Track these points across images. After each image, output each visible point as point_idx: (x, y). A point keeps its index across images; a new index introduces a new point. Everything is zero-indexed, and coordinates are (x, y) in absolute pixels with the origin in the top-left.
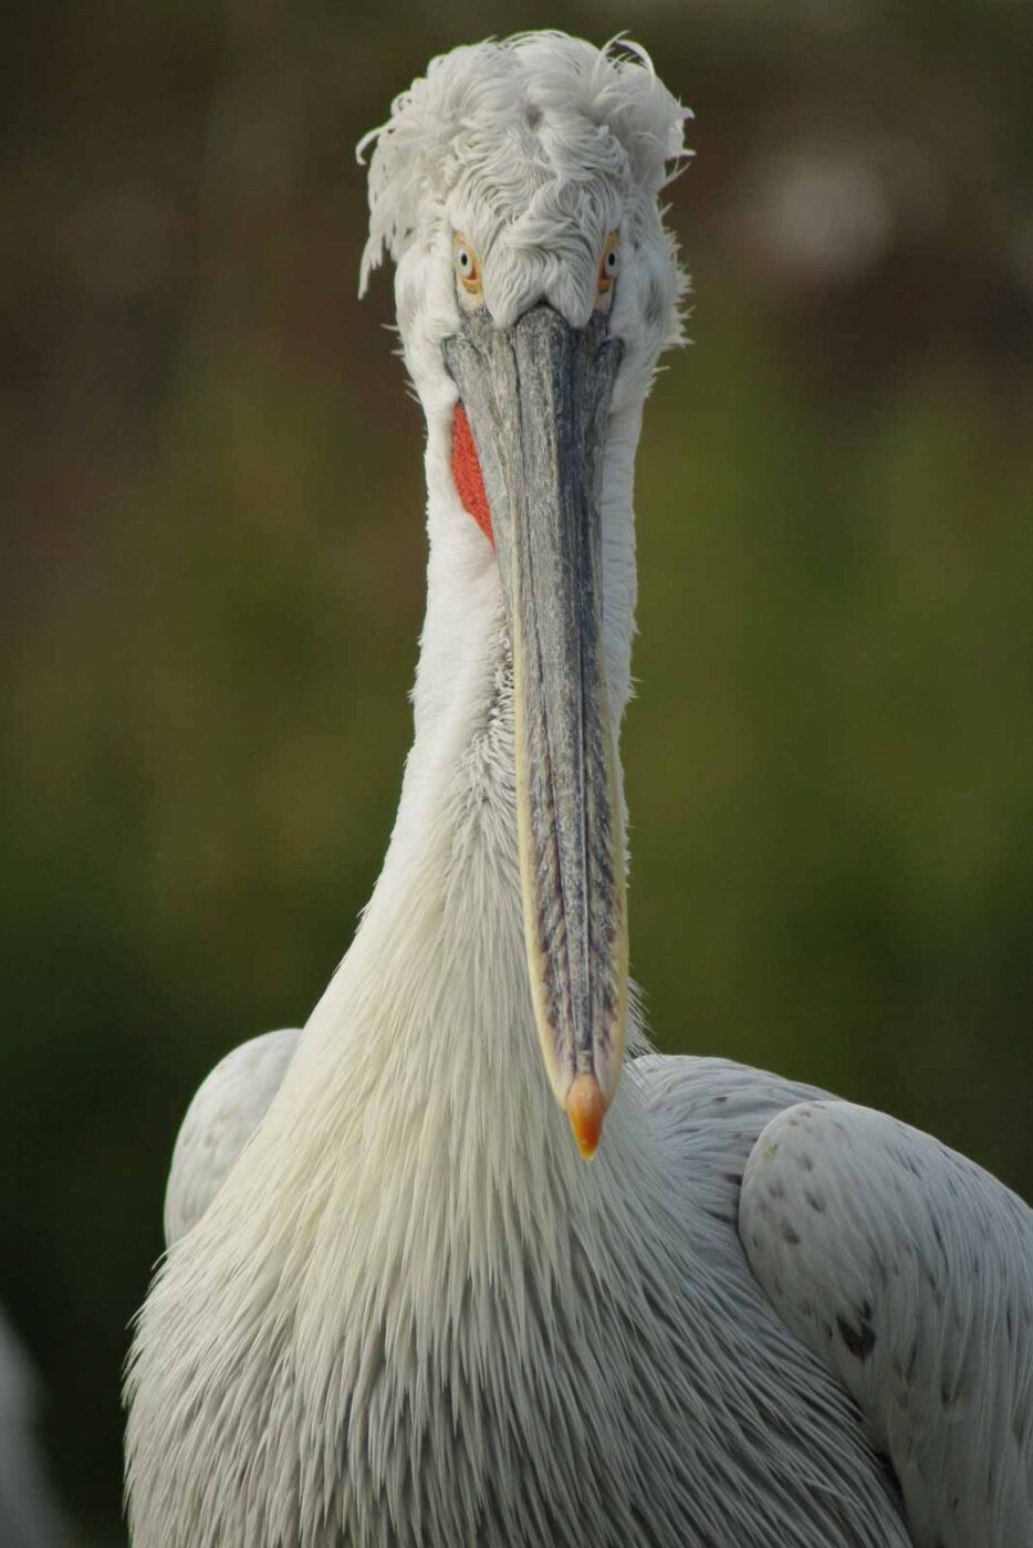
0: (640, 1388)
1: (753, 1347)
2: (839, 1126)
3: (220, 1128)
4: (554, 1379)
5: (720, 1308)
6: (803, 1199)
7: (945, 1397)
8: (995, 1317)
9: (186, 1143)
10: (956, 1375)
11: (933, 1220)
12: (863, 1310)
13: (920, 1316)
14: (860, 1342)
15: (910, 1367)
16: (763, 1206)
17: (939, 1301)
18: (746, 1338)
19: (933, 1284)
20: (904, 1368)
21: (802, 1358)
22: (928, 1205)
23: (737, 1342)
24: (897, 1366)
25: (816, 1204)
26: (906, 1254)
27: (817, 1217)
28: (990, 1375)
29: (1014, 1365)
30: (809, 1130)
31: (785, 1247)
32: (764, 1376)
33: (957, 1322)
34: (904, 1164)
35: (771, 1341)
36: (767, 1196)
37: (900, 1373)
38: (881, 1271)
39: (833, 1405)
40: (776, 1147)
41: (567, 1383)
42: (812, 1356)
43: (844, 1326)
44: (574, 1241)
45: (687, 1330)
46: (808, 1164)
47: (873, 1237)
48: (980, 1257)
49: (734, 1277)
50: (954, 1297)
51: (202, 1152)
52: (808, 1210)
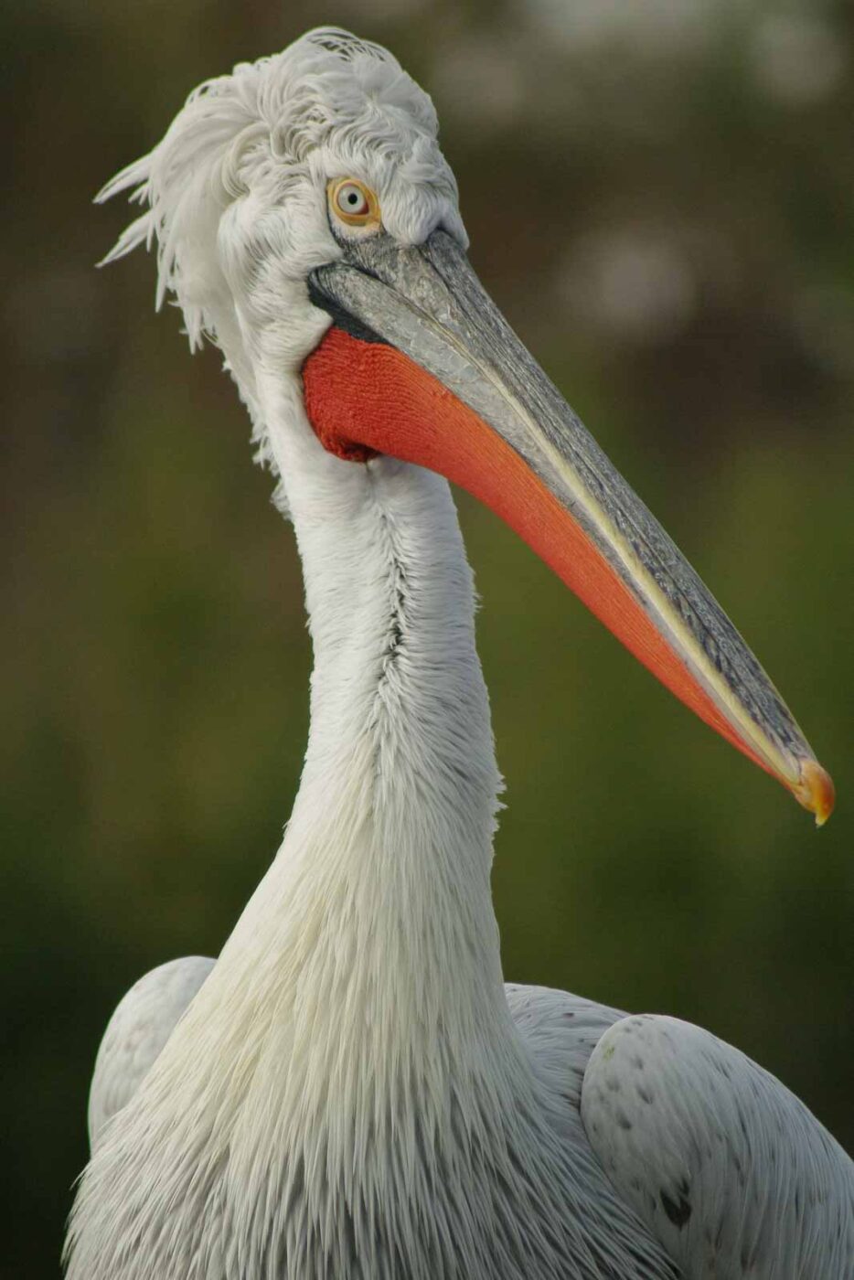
0: (502, 1232)
1: (593, 1208)
2: (665, 1034)
3: (137, 1036)
4: (436, 1214)
5: (566, 1171)
6: (634, 1091)
7: (744, 1262)
8: (787, 1196)
9: (108, 1050)
10: (754, 1243)
11: (740, 1114)
12: (682, 1186)
13: (727, 1193)
14: (679, 1212)
15: (718, 1237)
16: (602, 1098)
17: (742, 1183)
18: (588, 1200)
19: (739, 1168)
20: (714, 1237)
21: (631, 1220)
22: (736, 1101)
23: (580, 1202)
24: (708, 1235)
25: (646, 1097)
26: (717, 1140)
27: (647, 1108)
28: (780, 1244)
29: (799, 1240)
30: (641, 1037)
31: (619, 1132)
32: (600, 1231)
33: (756, 1198)
34: (718, 1068)
35: (608, 1204)
36: (605, 1090)
37: (710, 1241)
38: (697, 1154)
39: (657, 1261)
40: (613, 1049)
41: (444, 1218)
42: (639, 1219)
43: (666, 1201)
44: (454, 1099)
45: (541, 1187)
46: (640, 1064)
47: (692, 1126)
48: (776, 1150)
49: (579, 1148)
50: (755, 1179)
51: (122, 1057)
52: (639, 1102)
